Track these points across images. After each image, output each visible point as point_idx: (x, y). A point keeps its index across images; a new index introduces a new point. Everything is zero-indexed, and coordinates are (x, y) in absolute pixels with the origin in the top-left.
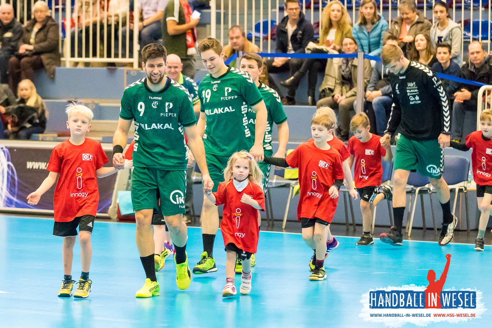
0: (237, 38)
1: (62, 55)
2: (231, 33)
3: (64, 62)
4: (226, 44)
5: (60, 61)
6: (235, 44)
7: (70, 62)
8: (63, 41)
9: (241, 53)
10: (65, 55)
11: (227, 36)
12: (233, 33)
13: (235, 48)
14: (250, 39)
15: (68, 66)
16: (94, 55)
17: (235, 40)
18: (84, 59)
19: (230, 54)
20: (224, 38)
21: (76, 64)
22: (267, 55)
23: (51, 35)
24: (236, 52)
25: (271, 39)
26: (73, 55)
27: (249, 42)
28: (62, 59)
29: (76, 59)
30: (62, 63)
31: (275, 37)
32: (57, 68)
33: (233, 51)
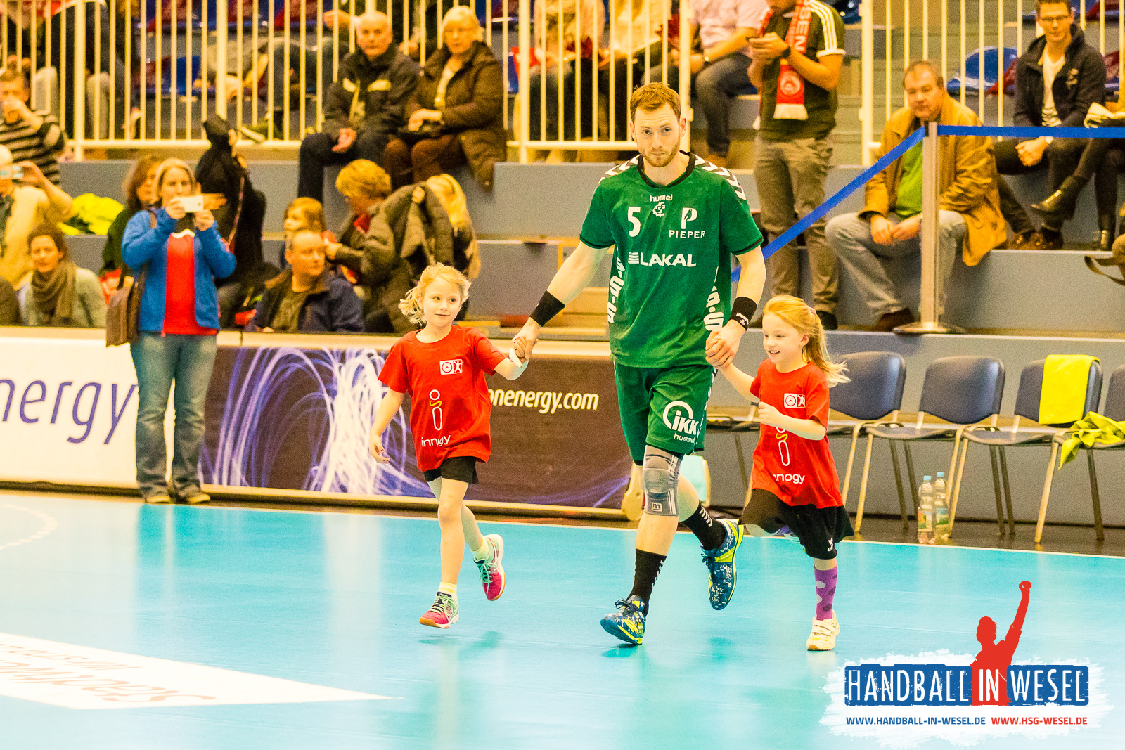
0: (925, 90)
1: (510, 135)
2: (909, 78)
3: (516, 149)
4: (897, 105)
5: (505, 147)
6: (920, 105)
7: (529, 149)
8: (511, 100)
9: (933, 127)
10: (516, 134)
11: (899, 86)
12: (915, 78)
13: (919, 114)
14: (954, 93)
15: (524, 159)
16: (587, 133)
17: (920, 96)
18: (561, 144)
19: (909, 131)
20: (894, 91)
21: (545, 154)
22: (995, 131)
23: (482, 87)
24: (923, 124)
25: (1005, 92)
26: (535, 135)
27: (952, 100)
28: (510, 143)
29: (543, 144)
30: (509, 152)
31: (1014, 87)
32: (498, 165)
33: (916, 123)
